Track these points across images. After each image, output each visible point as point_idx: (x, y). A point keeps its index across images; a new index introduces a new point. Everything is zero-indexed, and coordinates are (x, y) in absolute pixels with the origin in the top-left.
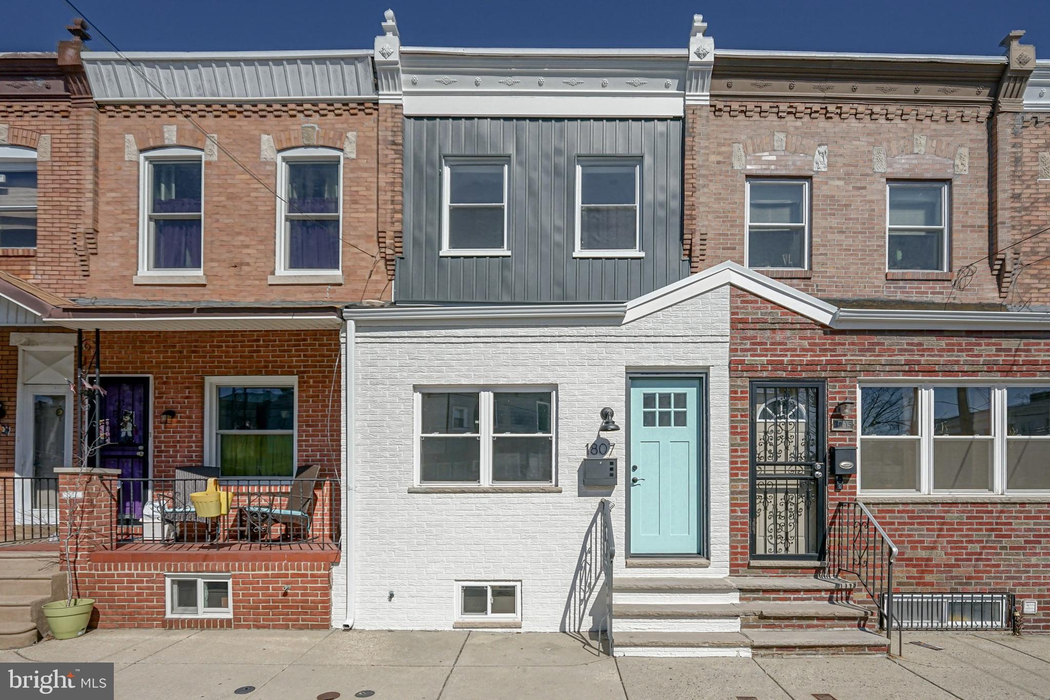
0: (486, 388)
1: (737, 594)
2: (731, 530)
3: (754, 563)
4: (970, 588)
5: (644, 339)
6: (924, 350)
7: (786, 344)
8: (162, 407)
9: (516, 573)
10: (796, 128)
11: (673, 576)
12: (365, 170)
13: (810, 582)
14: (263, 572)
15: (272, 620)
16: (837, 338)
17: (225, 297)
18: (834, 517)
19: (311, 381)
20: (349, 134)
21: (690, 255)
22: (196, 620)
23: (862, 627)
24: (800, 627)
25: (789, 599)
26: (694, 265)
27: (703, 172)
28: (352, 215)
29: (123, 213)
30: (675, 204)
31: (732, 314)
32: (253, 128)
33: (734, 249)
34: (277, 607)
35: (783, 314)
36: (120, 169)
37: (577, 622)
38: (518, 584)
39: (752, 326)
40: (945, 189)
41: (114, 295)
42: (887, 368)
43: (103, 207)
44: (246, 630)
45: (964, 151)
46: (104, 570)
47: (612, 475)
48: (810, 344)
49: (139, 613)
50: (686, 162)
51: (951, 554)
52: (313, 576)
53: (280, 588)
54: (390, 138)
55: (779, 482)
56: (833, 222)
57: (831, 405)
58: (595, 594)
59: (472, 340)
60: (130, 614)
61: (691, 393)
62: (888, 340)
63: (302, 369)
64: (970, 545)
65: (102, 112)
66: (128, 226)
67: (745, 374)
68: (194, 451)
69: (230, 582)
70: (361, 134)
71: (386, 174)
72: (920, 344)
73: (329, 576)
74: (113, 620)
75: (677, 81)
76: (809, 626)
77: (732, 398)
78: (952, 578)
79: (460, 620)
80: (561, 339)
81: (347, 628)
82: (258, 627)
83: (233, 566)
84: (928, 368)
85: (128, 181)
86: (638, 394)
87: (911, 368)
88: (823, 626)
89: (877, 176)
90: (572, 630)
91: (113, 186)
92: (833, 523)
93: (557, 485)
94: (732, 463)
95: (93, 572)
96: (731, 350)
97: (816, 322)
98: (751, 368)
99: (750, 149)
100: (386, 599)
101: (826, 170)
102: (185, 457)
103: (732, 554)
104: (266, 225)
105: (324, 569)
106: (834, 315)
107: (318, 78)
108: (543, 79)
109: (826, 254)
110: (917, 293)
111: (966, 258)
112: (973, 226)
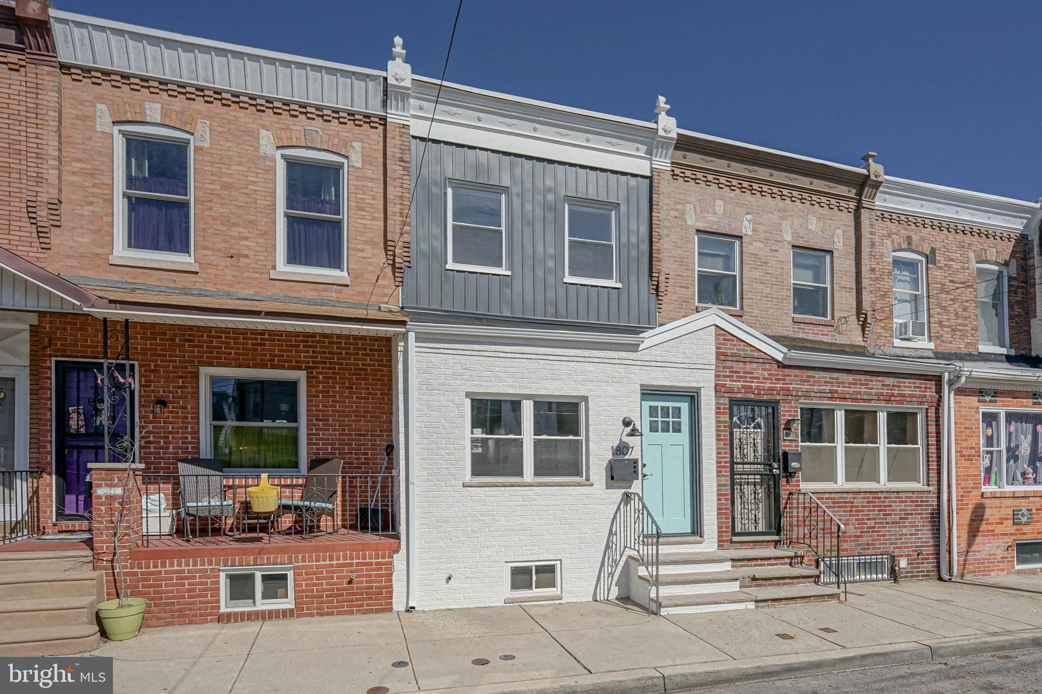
0: (528, 397)
1: (730, 563)
2: (719, 514)
3: (735, 539)
4: (869, 552)
5: (654, 364)
6: (839, 383)
7: (752, 373)
8: (150, 396)
9: (557, 554)
10: (731, 198)
11: (678, 551)
12: (372, 180)
13: (771, 552)
14: (328, 562)
15: (337, 607)
16: (787, 371)
17: (220, 287)
18: (786, 503)
19: (321, 377)
20: (355, 144)
21: (657, 290)
22: (257, 613)
23: (816, 583)
24: (778, 585)
25: (764, 565)
26: (660, 298)
27: (666, 224)
28: (358, 221)
29: (94, 186)
30: (645, 247)
31: (717, 348)
32: (251, 121)
33: (688, 288)
34: (342, 595)
35: (751, 351)
36: (90, 139)
37: (606, 592)
38: (558, 563)
39: (730, 358)
40: (828, 258)
41: (82, 273)
42: (818, 395)
43: (66, 177)
44: (309, 619)
45: (839, 232)
46: (149, 568)
47: (635, 472)
48: (769, 374)
49: (190, 609)
50: (654, 214)
51: (858, 528)
52: (377, 564)
53: (345, 577)
54: (399, 155)
55: (750, 477)
56: (757, 274)
57: (783, 420)
58: (619, 569)
59: (517, 356)
60: (181, 610)
61: (685, 407)
62: (818, 375)
63: (311, 365)
64: (868, 522)
65: (64, 73)
66: (101, 201)
67: (726, 395)
68: (190, 443)
69: (290, 575)
70: (366, 145)
71: (395, 187)
72: (838, 379)
73: (391, 563)
74: (159, 618)
75: (645, 147)
76: (784, 584)
77: (717, 413)
78: (859, 545)
79: (510, 596)
80: (590, 360)
81: (410, 609)
82: (322, 615)
83: (296, 558)
84: (842, 396)
85: (102, 154)
86: (647, 404)
87: (833, 395)
88: (793, 583)
89: (785, 243)
90: (602, 599)
91: (82, 156)
92: (785, 508)
93: (588, 479)
94: (718, 462)
95: (136, 570)
96: (717, 376)
97: (773, 359)
98: (730, 391)
99: (698, 209)
100: (444, 581)
101: (751, 233)
102: (180, 448)
103: (719, 532)
104: (266, 220)
105: (388, 558)
106: (785, 354)
107: (325, 88)
108: (537, 126)
109: (752, 299)
110: (812, 333)
111: (842, 310)
112: (846, 288)
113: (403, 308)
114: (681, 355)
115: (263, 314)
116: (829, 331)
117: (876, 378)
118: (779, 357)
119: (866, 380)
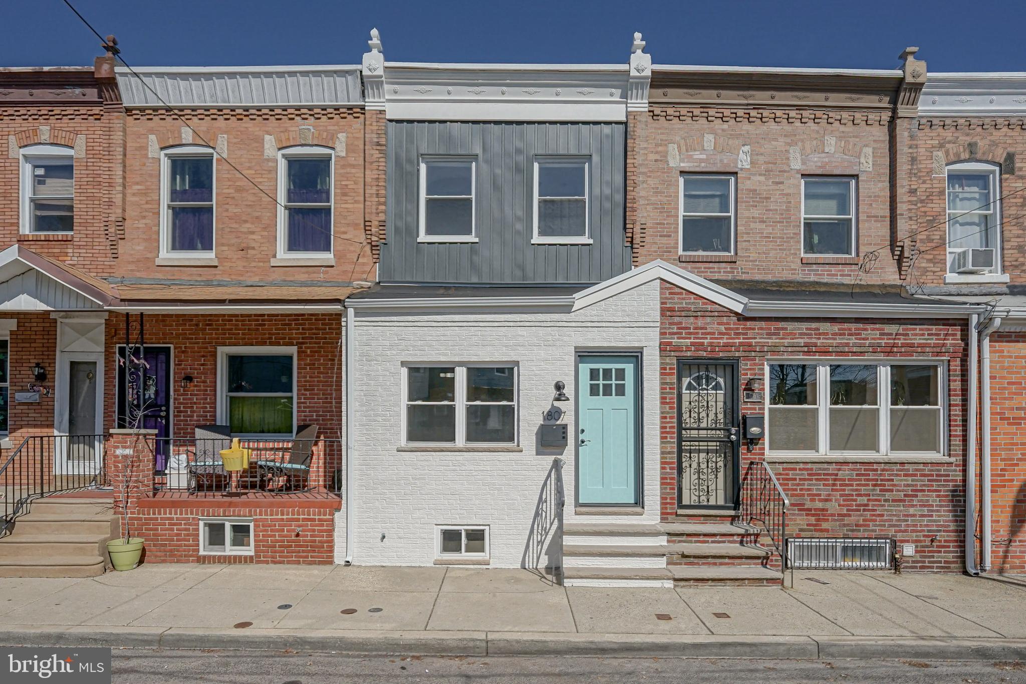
0: (461, 364)
1: (665, 538)
2: (662, 484)
3: (680, 512)
4: (859, 534)
5: (589, 324)
6: (820, 334)
7: (706, 329)
8: (181, 373)
9: (485, 519)
10: (723, 130)
11: (614, 522)
12: (353, 166)
13: (726, 528)
14: (280, 517)
15: (287, 557)
16: (749, 324)
17: (233, 277)
18: (747, 474)
19: (309, 351)
20: (340, 135)
21: (632, 242)
22: (225, 557)
23: (764, 565)
24: (715, 564)
25: (707, 542)
26: (635, 250)
27: (643, 170)
28: (343, 206)
29: (147, 203)
30: (619, 197)
31: (662, 303)
32: (258, 129)
33: (670, 236)
34: (291, 546)
35: (704, 304)
36: (144, 165)
37: (535, 560)
38: (487, 528)
39: (678, 313)
40: (853, 183)
41: (139, 275)
42: (790, 349)
43: (130, 198)
44: (265, 565)
45: (869, 151)
46: (149, 514)
47: (564, 437)
48: (726, 329)
49: (178, 551)
50: (628, 161)
51: (843, 506)
52: (320, 520)
53: (294, 530)
54: (376, 140)
55: (701, 443)
56: (756, 213)
57: (743, 380)
58: (550, 537)
60: (171, 551)
61: (629, 368)
62: (790, 326)
63: (301, 340)
64: (859, 498)
65: (128, 116)
66: (151, 214)
67: (673, 354)
68: (209, 412)
69: (252, 525)
70: (350, 135)
71: (372, 170)
72: (818, 329)
73: (332, 520)
74: (156, 556)
75: (620, 91)
76: (721, 564)
77: (662, 374)
78: (844, 525)
79: (440, 558)
80: (521, 324)
81: (348, 564)
82: (275, 562)
83: (255, 511)
84: (823, 349)
85: (151, 176)
86: (585, 369)
87: (809, 350)
88: (733, 564)
89: (793, 172)
90: (531, 567)
91: (138, 179)
92: (745, 479)
93: (518, 446)
94: (662, 428)
95: (140, 516)
96: (662, 334)
97: (731, 311)
98: (678, 349)
99: (684, 148)
100: (379, 539)
101: (749, 167)
102: (201, 416)
103: (662, 504)
104: (268, 214)
105: (329, 515)
106: (745, 305)
107: (314, 88)
108: (504, 88)
109: (749, 241)
110: (828, 275)
111: (871, 244)
112: (877, 217)
113: (379, 282)
114: (620, 314)
115: (227, 301)
116: (851, 271)
117: (872, 326)
118: (739, 308)
119: (856, 329)
